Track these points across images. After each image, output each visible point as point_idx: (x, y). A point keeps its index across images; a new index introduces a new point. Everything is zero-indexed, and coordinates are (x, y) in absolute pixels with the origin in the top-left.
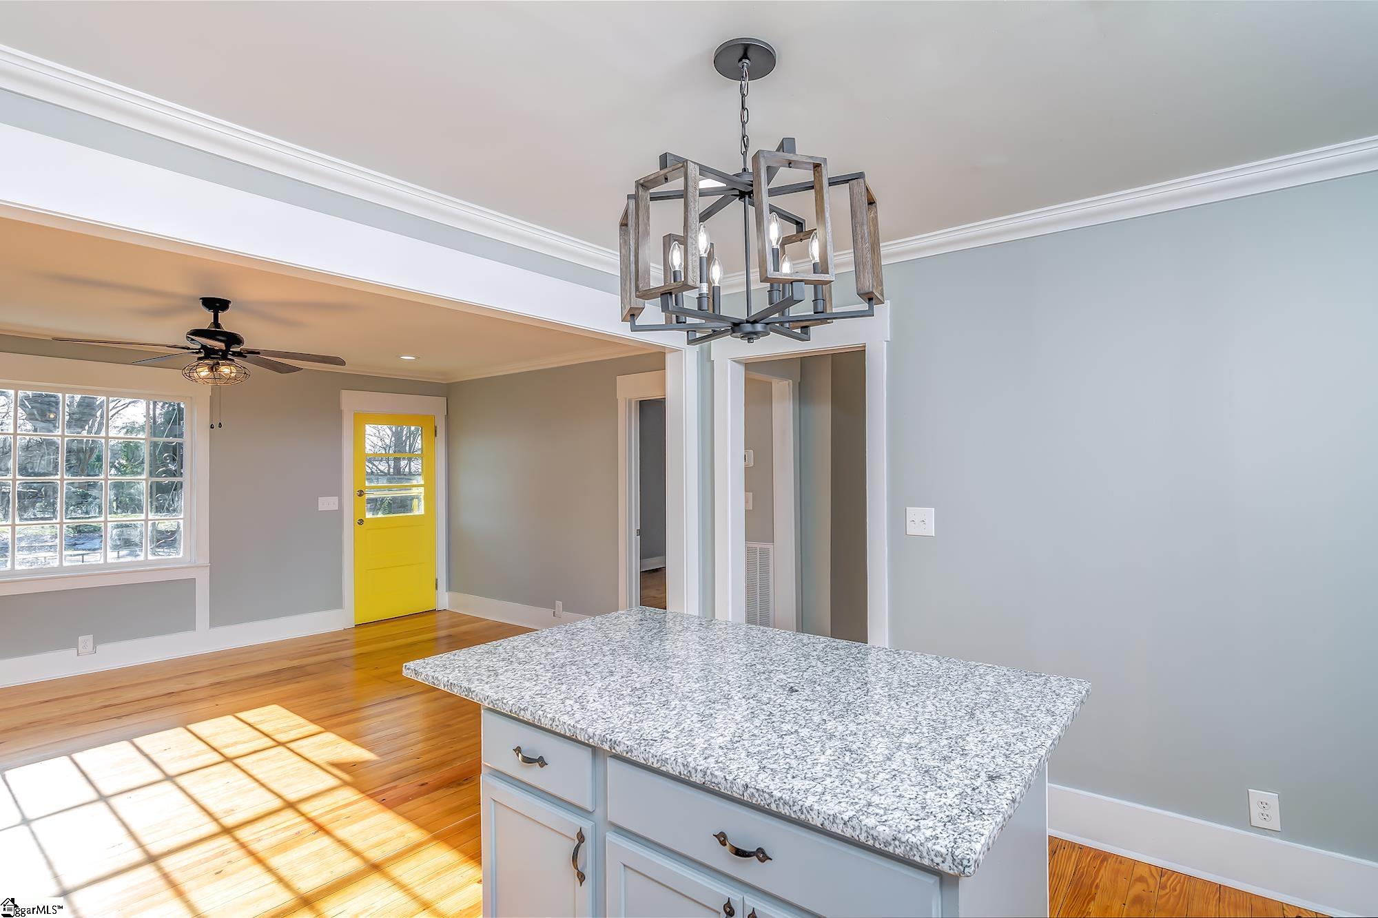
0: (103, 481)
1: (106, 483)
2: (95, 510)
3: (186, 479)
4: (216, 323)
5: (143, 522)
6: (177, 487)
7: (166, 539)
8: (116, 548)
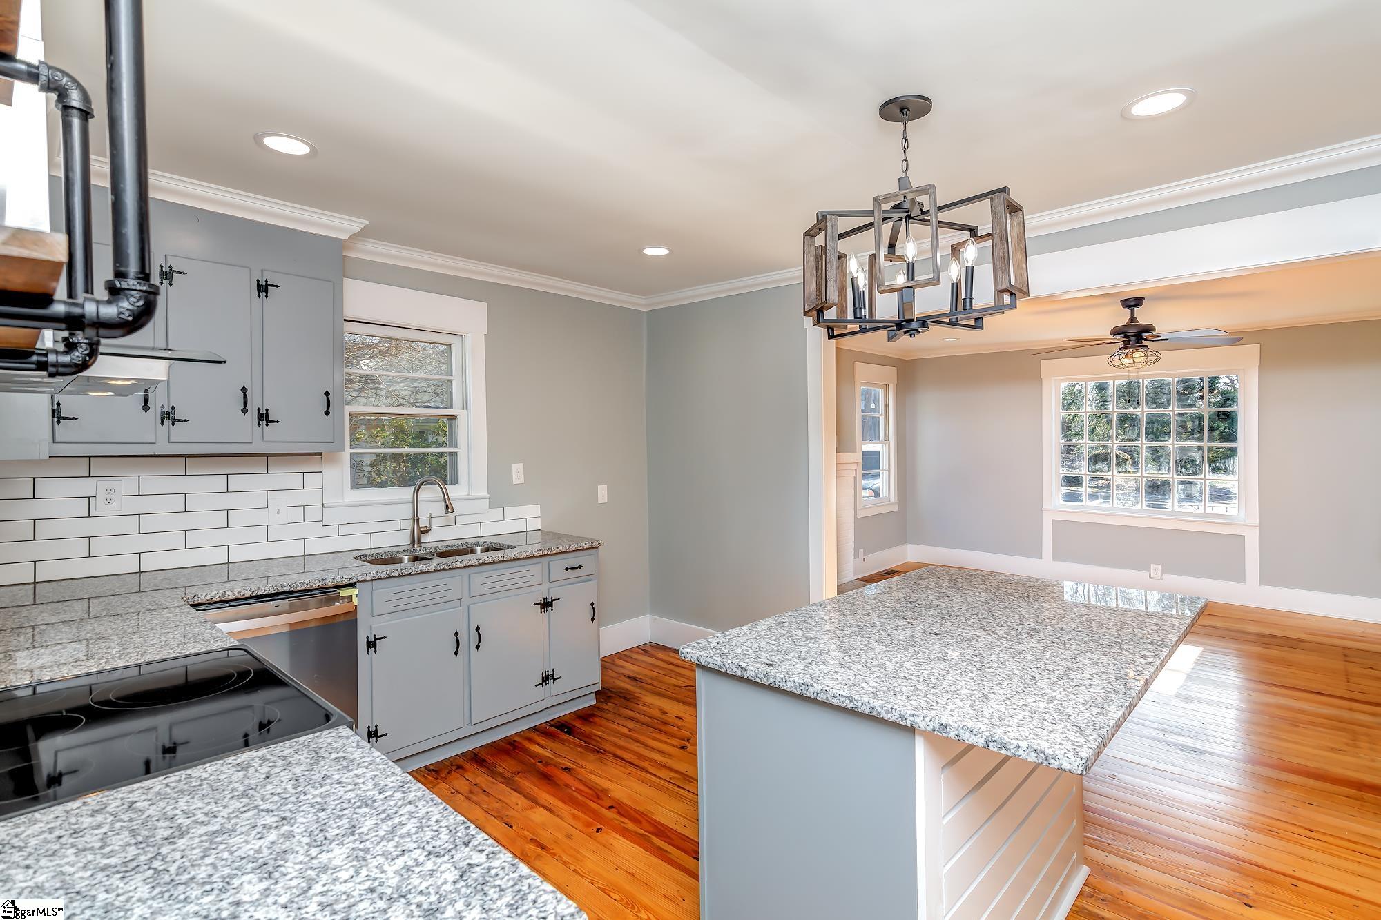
0: (1171, 446)
1: (1173, 447)
2: (1165, 468)
3: (1239, 444)
4: (1133, 319)
5: (1202, 481)
6: (1232, 452)
7: (1222, 496)
8: (1181, 500)
